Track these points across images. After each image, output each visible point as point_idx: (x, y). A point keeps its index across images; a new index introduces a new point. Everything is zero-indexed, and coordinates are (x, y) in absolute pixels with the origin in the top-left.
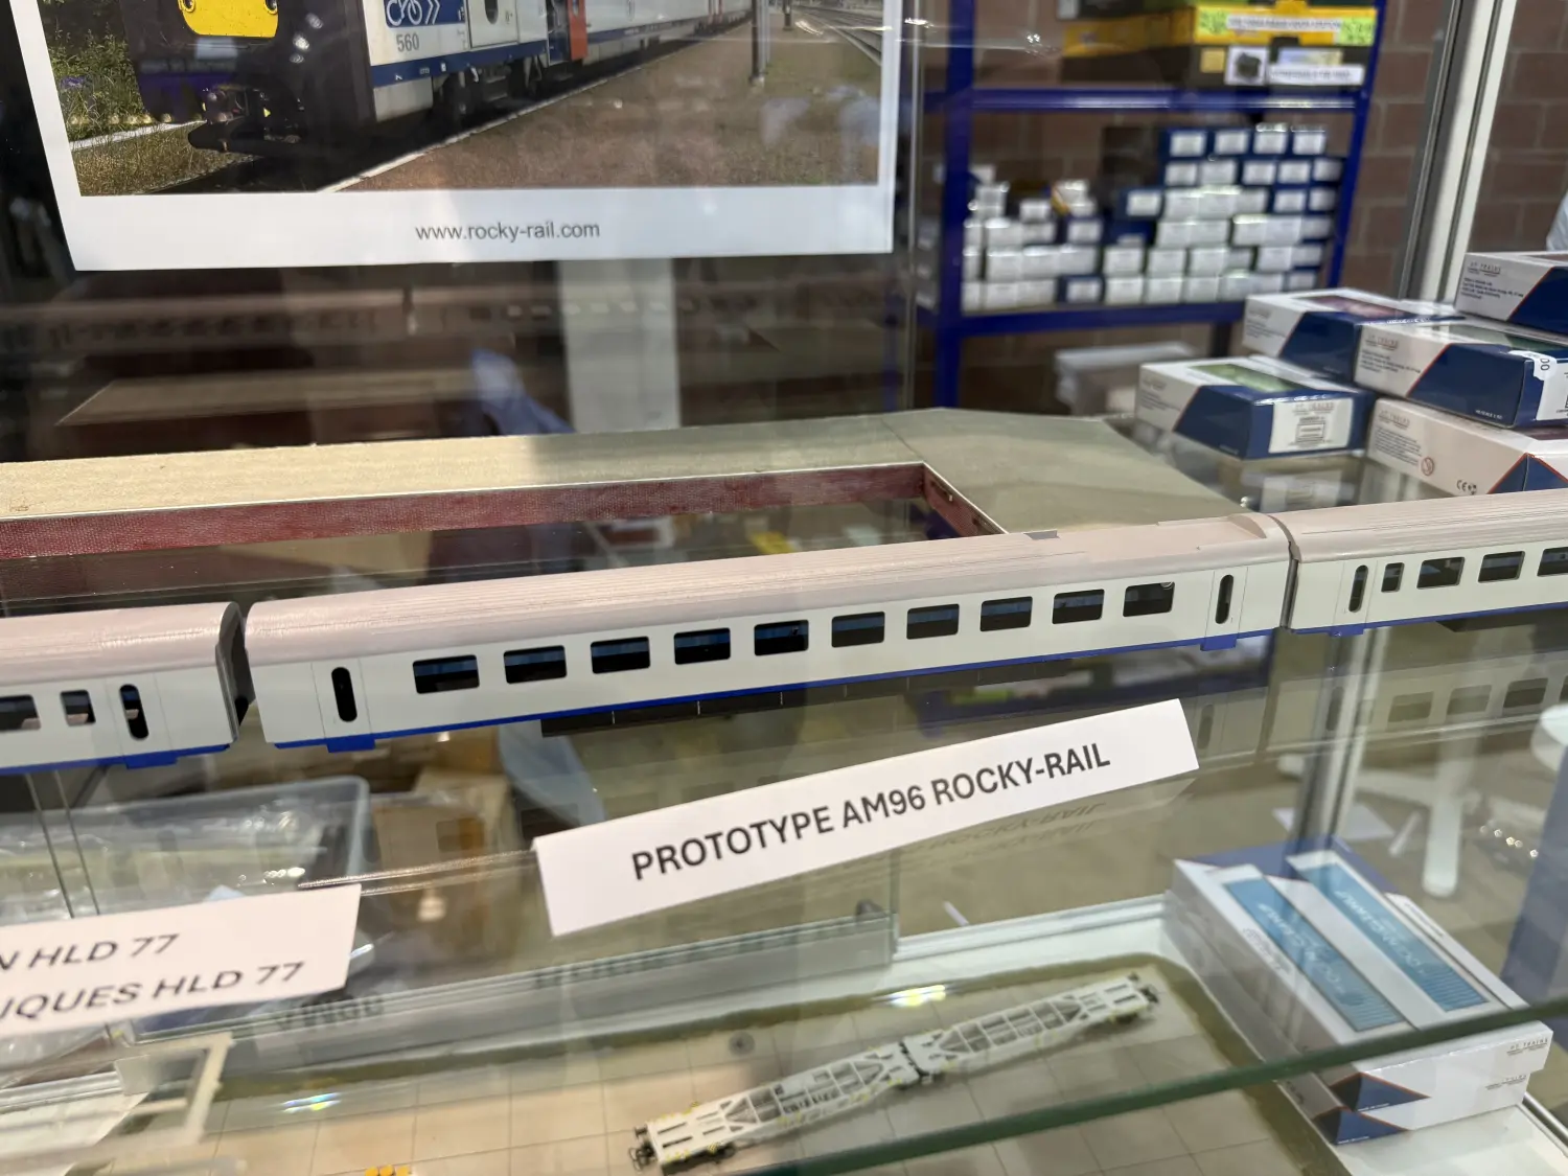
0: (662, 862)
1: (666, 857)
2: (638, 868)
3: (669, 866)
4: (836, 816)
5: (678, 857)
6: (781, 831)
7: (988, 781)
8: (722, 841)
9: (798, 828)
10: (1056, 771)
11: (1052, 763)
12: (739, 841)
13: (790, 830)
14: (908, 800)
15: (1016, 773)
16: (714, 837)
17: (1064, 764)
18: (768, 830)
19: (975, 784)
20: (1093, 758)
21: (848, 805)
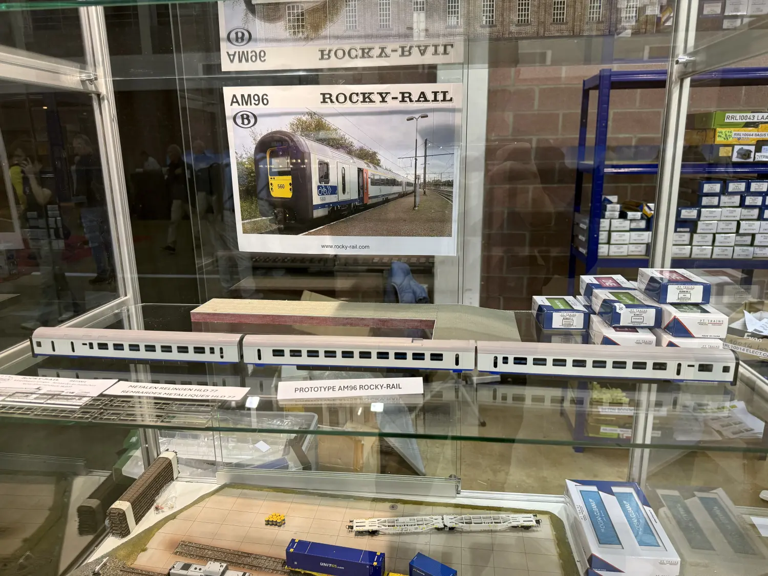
0: (300, 390)
1: (301, 390)
2: (296, 390)
3: (301, 391)
4: (337, 388)
5: (304, 390)
6: (325, 389)
7: (372, 387)
8: (313, 389)
9: (328, 389)
10: (389, 388)
11: (388, 386)
12: (316, 389)
13: (327, 389)
14: (354, 388)
15: (379, 387)
16: (311, 388)
17: (391, 387)
18: (322, 388)
19: (369, 387)
20: (398, 387)
21: (340, 387)
